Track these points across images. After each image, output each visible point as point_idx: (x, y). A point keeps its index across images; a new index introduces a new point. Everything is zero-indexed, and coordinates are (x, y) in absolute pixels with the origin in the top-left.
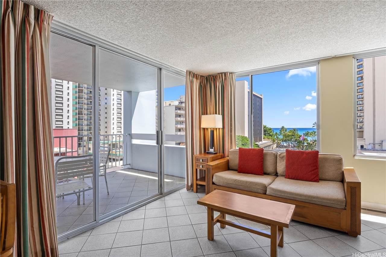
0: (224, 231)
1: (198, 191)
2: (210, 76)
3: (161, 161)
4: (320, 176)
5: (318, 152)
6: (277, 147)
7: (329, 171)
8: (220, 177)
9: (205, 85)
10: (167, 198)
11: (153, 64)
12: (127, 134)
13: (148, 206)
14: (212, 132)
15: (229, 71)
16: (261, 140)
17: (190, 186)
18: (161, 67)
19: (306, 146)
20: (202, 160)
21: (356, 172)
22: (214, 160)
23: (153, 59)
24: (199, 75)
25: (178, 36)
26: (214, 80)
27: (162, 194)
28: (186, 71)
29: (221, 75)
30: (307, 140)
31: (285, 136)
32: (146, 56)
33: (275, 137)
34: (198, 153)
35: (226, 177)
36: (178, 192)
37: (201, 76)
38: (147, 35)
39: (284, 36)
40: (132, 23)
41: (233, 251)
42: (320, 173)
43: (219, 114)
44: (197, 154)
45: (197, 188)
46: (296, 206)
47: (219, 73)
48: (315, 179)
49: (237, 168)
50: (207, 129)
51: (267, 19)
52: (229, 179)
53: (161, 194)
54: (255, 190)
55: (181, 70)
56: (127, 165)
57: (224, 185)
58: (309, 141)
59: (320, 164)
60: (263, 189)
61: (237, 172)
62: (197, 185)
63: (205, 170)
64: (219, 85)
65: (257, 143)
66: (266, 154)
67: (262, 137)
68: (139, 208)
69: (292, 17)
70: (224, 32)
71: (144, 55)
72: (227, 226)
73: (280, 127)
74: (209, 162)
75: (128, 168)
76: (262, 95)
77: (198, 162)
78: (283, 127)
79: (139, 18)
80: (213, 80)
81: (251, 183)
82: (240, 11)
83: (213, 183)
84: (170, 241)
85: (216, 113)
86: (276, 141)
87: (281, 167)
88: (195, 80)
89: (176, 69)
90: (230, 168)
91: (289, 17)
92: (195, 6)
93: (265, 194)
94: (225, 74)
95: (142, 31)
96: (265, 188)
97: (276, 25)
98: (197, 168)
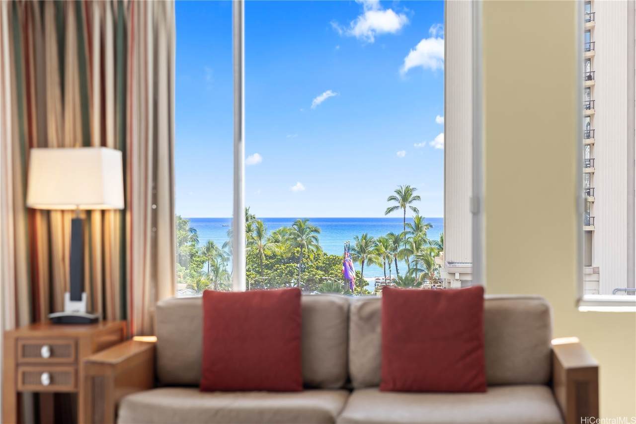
4: (491, 372)
5: (480, 290)
20: (52, 351)
48: (476, 384)
49: (194, 374)
59: (488, 330)
61: (196, 389)
66: (313, 308)
87: (366, 353)
90: (165, 378)
98: (20, 387)
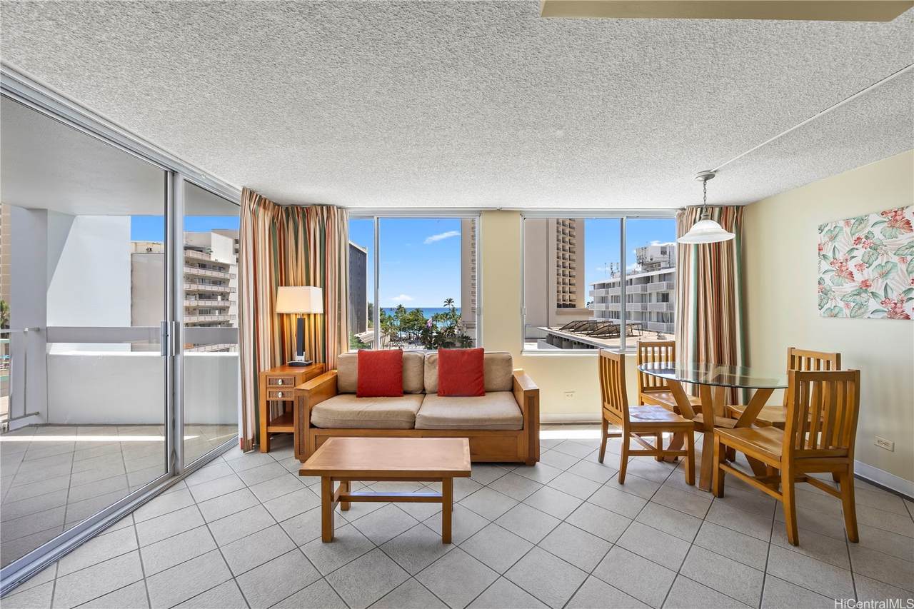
0: (350, 515)
1: (271, 448)
2: (293, 206)
3: (174, 394)
4: (487, 386)
5: (482, 350)
6: (391, 340)
7: (496, 377)
8: (327, 411)
9: (282, 224)
10: (192, 481)
11: (158, 158)
12: (27, 330)
13: (140, 515)
14: (301, 322)
15: (336, 204)
16: (363, 330)
17: (251, 442)
18: (175, 167)
19: (435, 336)
20: (283, 381)
21: (526, 375)
22: (309, 377)
23: (160, 146)
24: (270, 202)
25: (248, 114)
26: (304, 215)
27: (178, 474)
28: (241, 189)
29: (319, 209)
30: (437, 327)
31: (405, 321)
32: (139, 134)
33: (388, 323)
34: (268, 367)
35: (339, 410)
36: (220, 460)
37: (275, 204)
38: (162, 89)
39: (446, 167)
40: (122, 49)
41: (377, 547)
42: (485, 382)
43: (315, 285)
44: (267, 369)
45: (269, 442)
46: (471, 439)
47: (315, 205)
48: (481, 392)
49: (354, 389)
50: (289, 315)
51: (431, 134)
52: (346, 413)
53: (174, 475)
54: (396, 425)
55: (232, 184)
56: (26, 415)
57: (337, 425)
58: (439, 329)
59: (486, 368)
60: (409, 420)
61: (355, 396)
62: (269, 435)
63: (293, 402)
64: (314, 226)
65: (357, 335)
66: (407, 359)
67: (365, 323)
68: (109, 527)
69: (466, 143)
70: (352, 133)
71: (134, 132)
72: (353, 504)
73: (396, 306)
74: (300, 384)
75: (31, 425)
76: (365, 248)
77: (271, 386)
78: (400, 306)
79: (151, 43)
80: (301, 215)
81: (388, 413)
82: (392, 109)
83: (312, 426)
84: (234, 578)
85: (308, 284)
86: (390, 331)
87: (431, 379)
88: (261, 210)
89: (214, 177)
90: (341, 390)
91: (462, 142)
92: (311, 71)
93: (413, 428)
94: (329, 207)
95: (149, 75)
96: (413, 417)
97: (439, 147)
98: (268, 399)
